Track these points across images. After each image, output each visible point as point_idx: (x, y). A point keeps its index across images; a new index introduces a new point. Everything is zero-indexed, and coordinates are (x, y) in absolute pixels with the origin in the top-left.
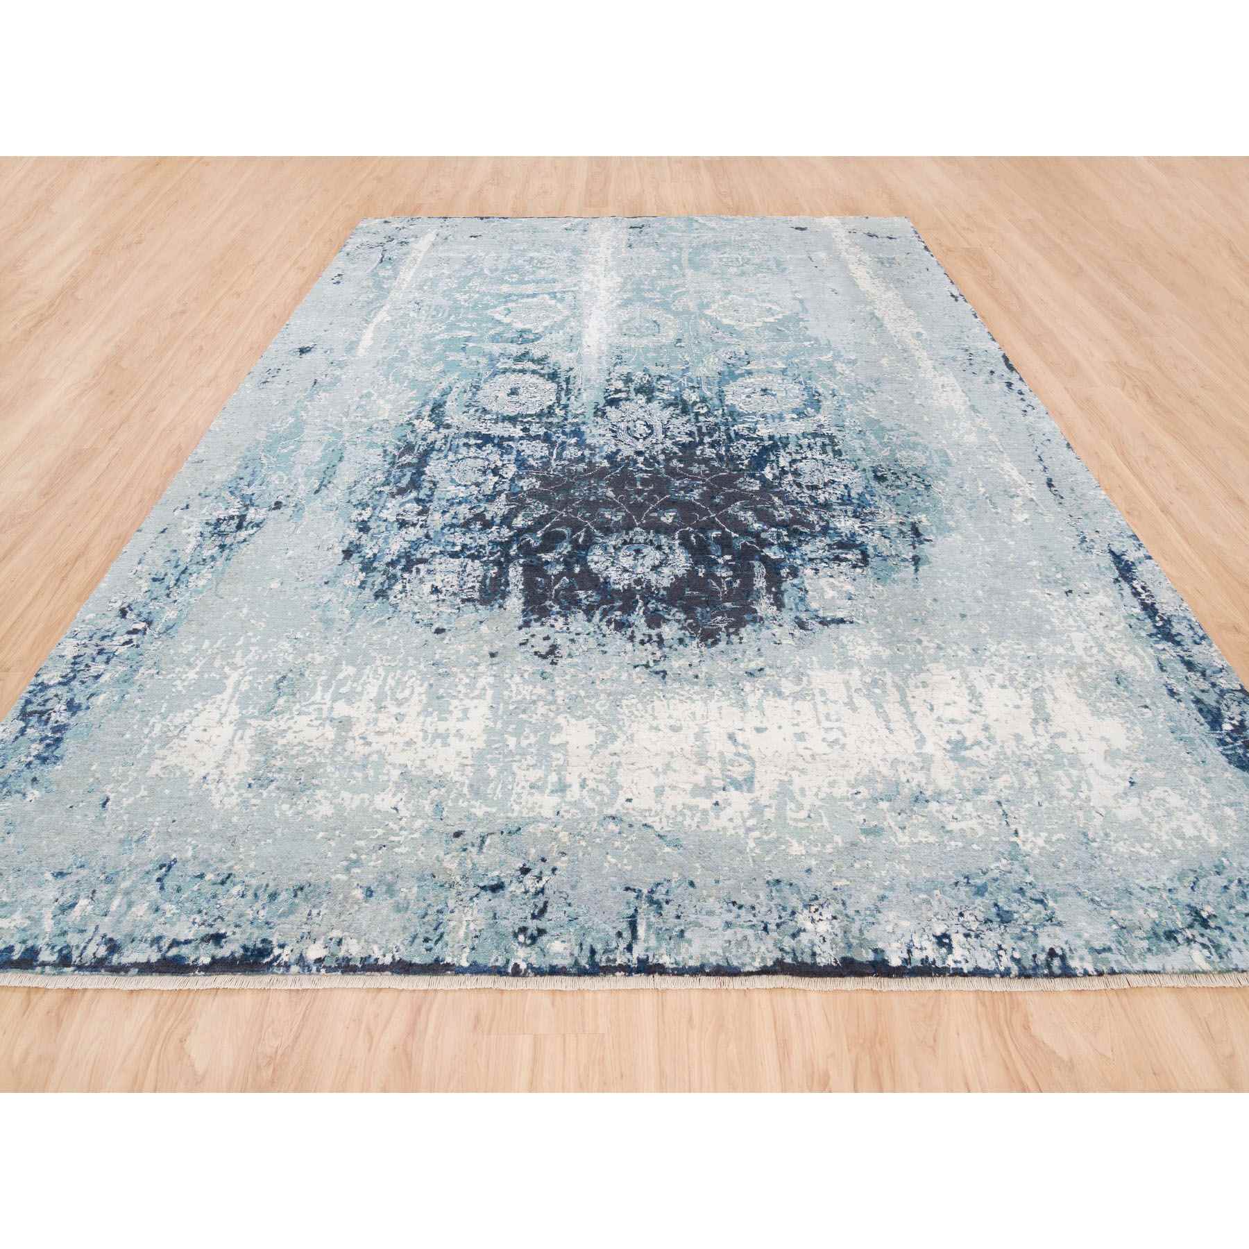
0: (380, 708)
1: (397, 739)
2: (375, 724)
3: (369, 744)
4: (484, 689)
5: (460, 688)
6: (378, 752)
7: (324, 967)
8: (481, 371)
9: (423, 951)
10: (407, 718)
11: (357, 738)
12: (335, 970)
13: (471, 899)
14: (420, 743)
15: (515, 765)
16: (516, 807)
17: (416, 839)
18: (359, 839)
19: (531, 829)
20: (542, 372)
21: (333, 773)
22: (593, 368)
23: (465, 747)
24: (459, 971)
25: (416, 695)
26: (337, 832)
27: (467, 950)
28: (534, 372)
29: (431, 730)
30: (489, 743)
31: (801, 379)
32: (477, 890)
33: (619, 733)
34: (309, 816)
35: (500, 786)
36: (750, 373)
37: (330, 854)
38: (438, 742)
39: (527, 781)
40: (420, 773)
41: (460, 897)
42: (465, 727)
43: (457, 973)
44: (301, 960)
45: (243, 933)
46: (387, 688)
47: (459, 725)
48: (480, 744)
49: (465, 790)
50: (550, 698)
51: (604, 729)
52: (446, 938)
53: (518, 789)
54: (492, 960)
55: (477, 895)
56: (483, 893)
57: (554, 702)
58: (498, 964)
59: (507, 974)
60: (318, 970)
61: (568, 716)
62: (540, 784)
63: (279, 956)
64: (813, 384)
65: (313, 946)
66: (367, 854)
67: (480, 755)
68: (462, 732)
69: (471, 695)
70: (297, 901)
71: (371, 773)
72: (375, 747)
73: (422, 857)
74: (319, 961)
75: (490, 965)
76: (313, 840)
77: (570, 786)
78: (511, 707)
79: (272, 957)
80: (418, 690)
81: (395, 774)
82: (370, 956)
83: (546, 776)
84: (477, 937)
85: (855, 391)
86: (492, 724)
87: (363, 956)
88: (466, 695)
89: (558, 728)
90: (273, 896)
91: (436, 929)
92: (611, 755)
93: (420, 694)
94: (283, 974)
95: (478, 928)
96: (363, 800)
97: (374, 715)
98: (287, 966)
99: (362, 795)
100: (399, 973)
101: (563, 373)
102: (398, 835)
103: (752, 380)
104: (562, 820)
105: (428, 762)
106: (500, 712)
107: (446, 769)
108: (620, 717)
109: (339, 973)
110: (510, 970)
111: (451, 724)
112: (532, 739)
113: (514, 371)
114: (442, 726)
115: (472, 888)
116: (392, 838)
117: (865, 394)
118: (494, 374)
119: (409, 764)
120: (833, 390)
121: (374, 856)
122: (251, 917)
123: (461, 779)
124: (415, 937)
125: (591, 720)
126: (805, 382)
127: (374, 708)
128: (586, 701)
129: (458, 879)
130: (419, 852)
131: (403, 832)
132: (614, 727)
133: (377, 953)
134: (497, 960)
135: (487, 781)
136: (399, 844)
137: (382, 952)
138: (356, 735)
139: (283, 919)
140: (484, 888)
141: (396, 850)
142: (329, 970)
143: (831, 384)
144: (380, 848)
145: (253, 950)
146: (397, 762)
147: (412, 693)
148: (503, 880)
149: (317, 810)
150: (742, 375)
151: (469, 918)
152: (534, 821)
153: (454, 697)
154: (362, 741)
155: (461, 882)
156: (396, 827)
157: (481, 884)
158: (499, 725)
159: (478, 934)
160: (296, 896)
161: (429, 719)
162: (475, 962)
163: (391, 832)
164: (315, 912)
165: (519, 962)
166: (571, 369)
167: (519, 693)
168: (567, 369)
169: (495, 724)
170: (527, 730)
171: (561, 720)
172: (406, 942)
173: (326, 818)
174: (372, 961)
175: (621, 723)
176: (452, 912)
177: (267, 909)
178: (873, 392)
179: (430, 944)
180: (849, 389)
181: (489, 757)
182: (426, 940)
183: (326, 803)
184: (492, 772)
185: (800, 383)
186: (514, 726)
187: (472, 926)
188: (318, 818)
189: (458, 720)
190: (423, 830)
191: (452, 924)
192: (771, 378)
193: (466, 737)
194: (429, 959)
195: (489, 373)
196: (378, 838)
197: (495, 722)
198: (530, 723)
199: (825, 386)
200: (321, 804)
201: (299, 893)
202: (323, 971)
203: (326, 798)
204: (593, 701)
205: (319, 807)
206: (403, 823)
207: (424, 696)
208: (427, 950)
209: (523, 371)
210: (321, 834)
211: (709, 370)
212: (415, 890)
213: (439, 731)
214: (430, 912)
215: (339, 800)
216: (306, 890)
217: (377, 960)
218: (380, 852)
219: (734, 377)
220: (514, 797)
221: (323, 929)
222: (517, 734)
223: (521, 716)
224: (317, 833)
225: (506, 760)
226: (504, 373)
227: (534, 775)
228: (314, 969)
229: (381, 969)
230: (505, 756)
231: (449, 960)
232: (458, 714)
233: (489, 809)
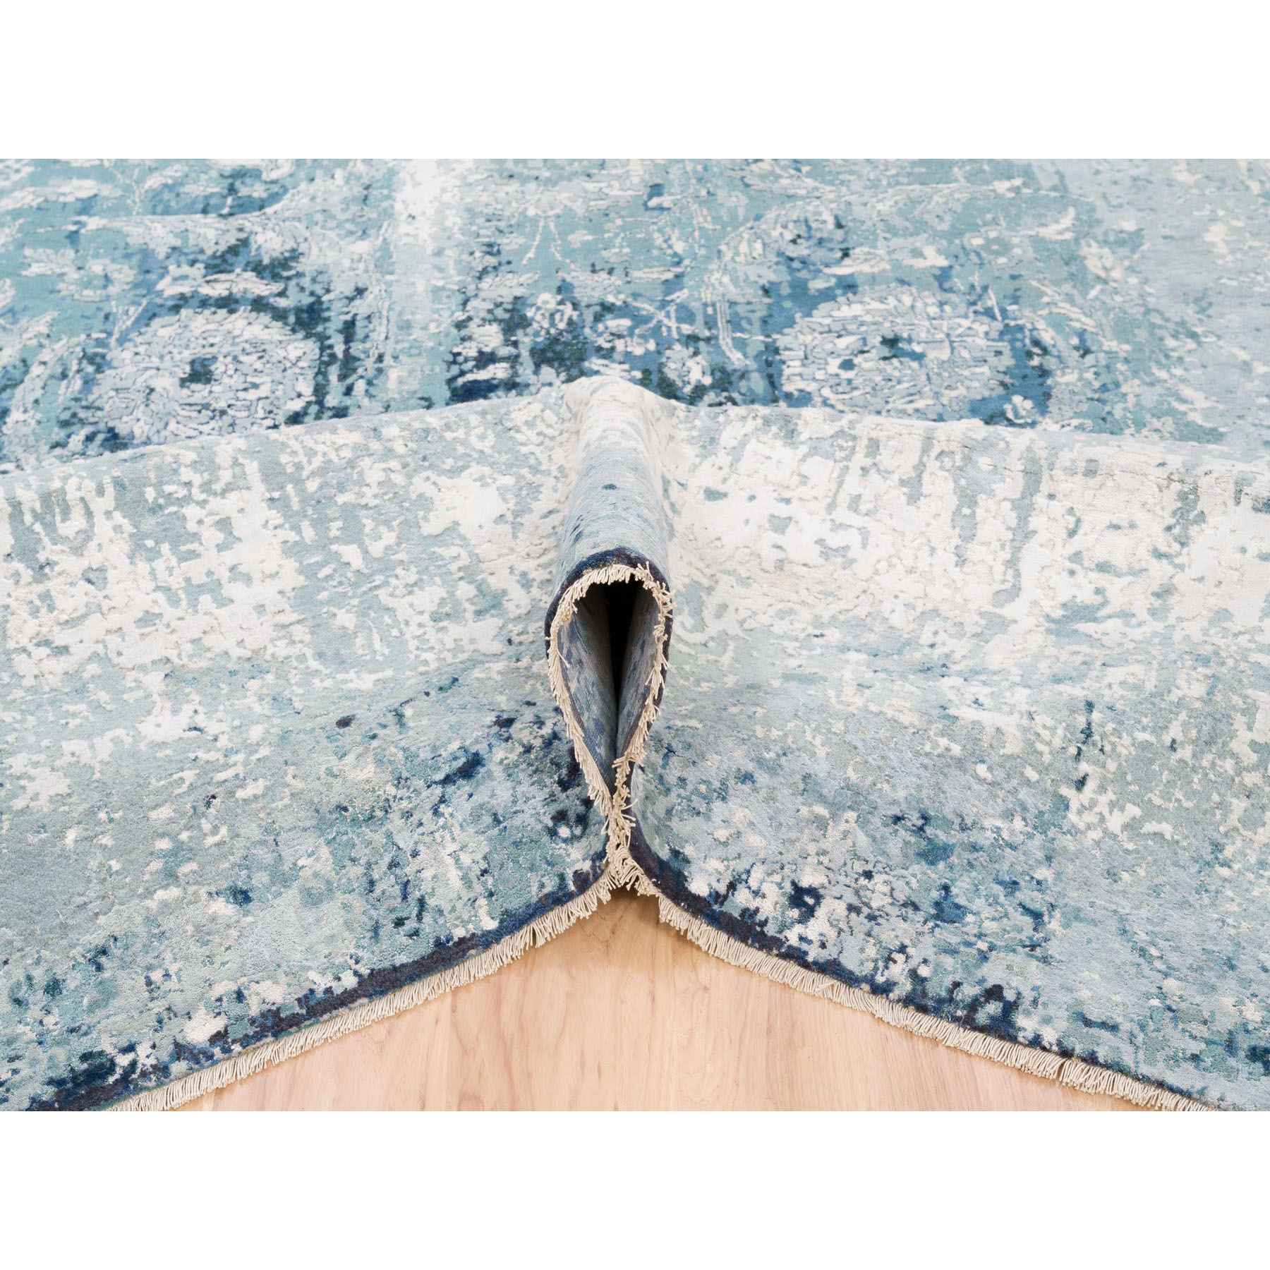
0: (41, 570)
1: (114, 620)
2: (51, 608)
3: (64, 650)
4: (236, 463)
5: (186, 474)
6: (95, 657)
7: (234, 1041)
8: (113, 307)
9: (405, 940)
10: (111, 574)
11: (30, 647)
12: (258, 1036)
13: (436, 812)
14: (170, 613)
15: (383, 594)
16: (429, 656)
17: (265, 758)
18: (154, 808)
19: (477, 673)
20: (282, 303)
21: (22, 721)
22: (421, 287)
23: (267, 592)
24: (486, 941)
25: (99, 519)
26: (102, 815)
27: (482, 902)
28: (259, 304)
29: (176, 582)
30: (308, 571)
31: (992, 301)
32: (438, 790)
33: (538, 479)
34: (22, 812)
35: (376, 637)
36: (849, 286)
37: (115, 865)
38: (206, 600)
39: (421, 613)
40: (204, 664)
41: (414, 819)
42: (242, 555)
43: (487, 945)
44: (181, 1051)
45: (34, 1062)
46: (28, 518)
47: (229, 557)
48: (291, 578)
49: (314, 664)
50: (375, 445)
51: (508, 481)
52: (431, 902)
53: (413, 629)
54: (534, 889)
55: (442, 800)
56: (450, 789)
57: (389, 453)
58: (546, 891)
59: (570, 896)
60: (227, 1050)
61: (429, 473)
62: (447, 609)
63: (133, 1064)
64: (1023, 315)
65: (193, 1023)
66: (188, 827)
67: (304, 598)
68: (242, 569)
69: (218, 487)
70: (107, 974)
71: (103, 696)
72: (79, 652)
73: (299, 785)
74: (219, 1037)
75: (535, 900)
76: (64, 855)
77: (504, 592)
78: (312, 486)
79: (119, 1071)
80: (100, 505)
81: (155, 681)
82: (312, 991)
83: (451, 594)
84: (484, 872)
85: (1142, 335)
86: (292, 536)
87: (300, 995)
88: (206, 487)
89: (424, 502)
90: (54, 988)
91: (405, 897)
92: (545, 516)
93: (108, 514)
94: (160, 1084)
95: (479, 857)
96: (116, 741)
97: (40, 588)
98: (162, 1070)
99: (109, 734)
100: (383, 993)
101: (338, 306)
102: (227, 766)
103: (857, 309)
104: (522, 648)
105: (208, 641)
106: (296, 506)
107: (253, 642)
108: (524, 450)
109: (270, 1039)
110: (572, 888)
111: (211, 561)
112: (389, 538)
113: (204, 303)
114: (196, 570)
115: (425, 793)
116: (221, 776)
117: (1171, 343)
118: (150, 316)
119: (172, 654)
120: (1081, 334)
121: (206, 826)
122: (33, 1036)
123: (294, 651)
124: (376, 930)
125: (475, 469)
126: (1003, 311)
127: (27, 574)
128: (449, 435)
129: (392, 790)
130: (289, 779)
131: (233, 759)
132: (525, 471)
133: (321, 982)
134: (542, 886)
135: (346, 636)
136: (241, 782)
137: (330, 977)
138: (24, 641)
139: (100, 1013)
140: (447, 780)
141: (240, 794)
142: (246, 1041)
143: (1074, 312)
144: (208, 804)
145: (74, 1079)
146: (147, 660)
147: (89, 514)
148: (473, 750)
149: (30, 792)
150: (827, 295)
151: (451, 847)
152: (474, 662)
153: (187, 499)
154: (44, 651)
155: (400, 793)
156: (212, 756)
157: (440, 776)
158: (309, 533)
159: (483, 865)
160: (99, 968)
161: (159, 565)
162: (506, 912)
163: (208, 769)
164: (156, 976)
165: (578, 867)
166: (360, 291)
167: (311, 453)
168: (349, 291)
169: (299, 532)
170: (369, 524)
171: (420, 485)
172: (365, 942)
173: (60, 799)
174: (320, 994)
175: (532, 461)
176: (415, 854)
177: (56, 1011)
178: (1194, 336)
179: (410, 925)
180: (1123, 329)
181: (324, 595)
182: (399, 923)
183: (43, 773)
184: (346, 619)
185: (989, 313)
186: (339, 524)
187: (466, 859)
188: (43, 804)
189: (220, 548)
190: (275, 739)
191: (427, 874)
192: (907, 300)
193: (256, 576)
194: (423, 948)
195: (134, 311)
196: (192, 787)
197: (296, 528)
198: (366, 507)
199: (1058, 323)
200: (31, 779)
201: (103, 960)
202: (237, 1048)
203: (36, 765)
204: (460, 433)
205: (32, 787)
206: (223, 742)
207: (117, 515)
208: (410, 936)
209: (228, 303)
210: (71, 835)
211: (735, 281)
212: (325, 852)
213: (195, 581)
214: (376, 877)
215: (68, 759)
216: (116, 951)
217: (328, 990)
218: (212, 810)
219: (806, 300)
220: (412, 644)
221: (192, 993)
222: (353, 534)
223: (341, 499)
224: (60, 835)
225: (360, 591)
226: (176, 309)
227: (429, 597)
228: (217, 1051)
229: (346, 999)
230: (355, 585)
231: (459, 933)
232: (212, 536)
233: (380, 675)
